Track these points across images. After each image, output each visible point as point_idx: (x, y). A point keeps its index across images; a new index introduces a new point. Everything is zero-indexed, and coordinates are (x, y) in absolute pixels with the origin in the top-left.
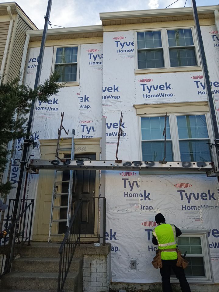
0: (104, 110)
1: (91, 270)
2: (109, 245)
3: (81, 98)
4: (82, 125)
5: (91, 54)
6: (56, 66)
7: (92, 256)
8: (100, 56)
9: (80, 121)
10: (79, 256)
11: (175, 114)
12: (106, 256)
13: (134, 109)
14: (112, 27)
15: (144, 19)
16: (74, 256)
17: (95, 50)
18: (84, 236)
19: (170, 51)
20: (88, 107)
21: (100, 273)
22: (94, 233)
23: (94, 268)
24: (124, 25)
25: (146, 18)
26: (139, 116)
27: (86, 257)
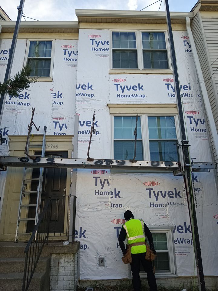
0: (78, 108)
1: (58, 269)
2: (78, 243)
3: (55, 95)
4: (54, 122)
5: (65, 50)
6: (29, 59)
7: (60, 255)
8: (75, 53)
9: (52, 118)
10: (46, 255)
11: (146, 115)
12: (74, 254)
13: (108, 108)
14: (88, 24)
15: (119, 20)
16: (42, 255)
17: (70, 47)
18: (53, 234)
19: (143, 53)
20: (61, 103)
21: (68, 272)
22: (63, 232)
23: (62, 266)
24: (100, 23)
25: (122, 19)
26: (112, 115)
27: (54, 256)
